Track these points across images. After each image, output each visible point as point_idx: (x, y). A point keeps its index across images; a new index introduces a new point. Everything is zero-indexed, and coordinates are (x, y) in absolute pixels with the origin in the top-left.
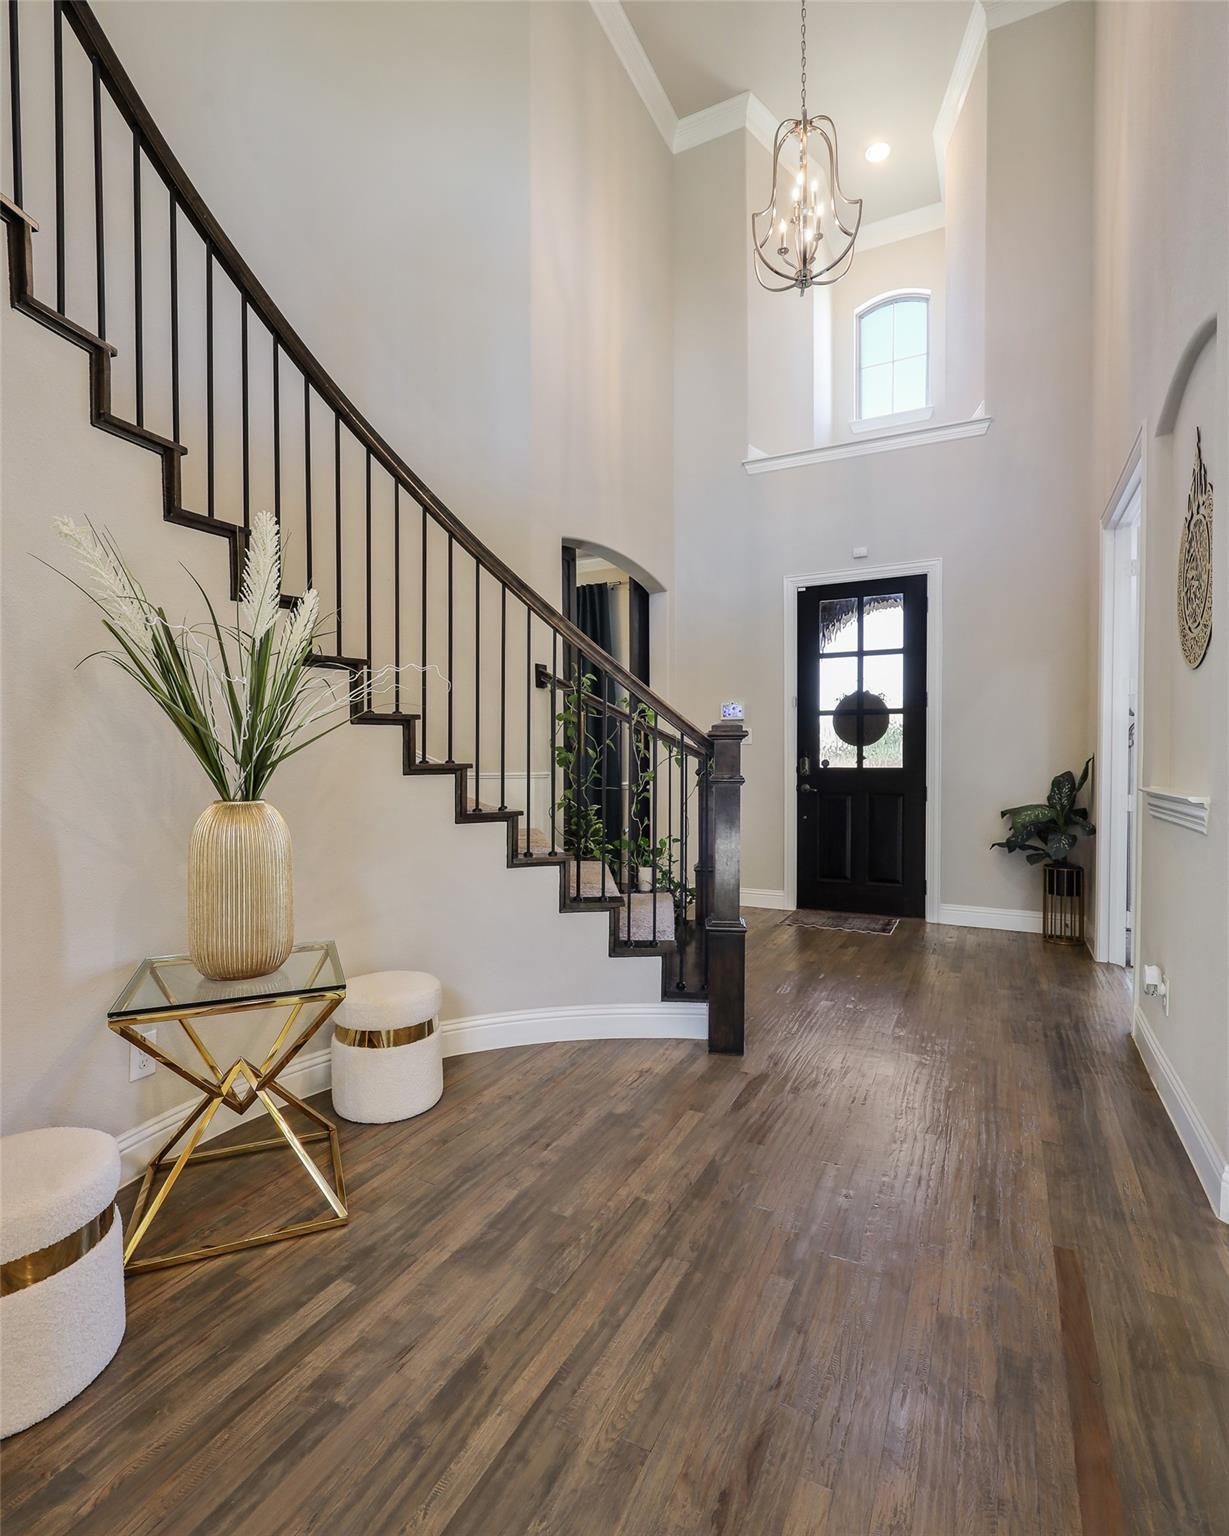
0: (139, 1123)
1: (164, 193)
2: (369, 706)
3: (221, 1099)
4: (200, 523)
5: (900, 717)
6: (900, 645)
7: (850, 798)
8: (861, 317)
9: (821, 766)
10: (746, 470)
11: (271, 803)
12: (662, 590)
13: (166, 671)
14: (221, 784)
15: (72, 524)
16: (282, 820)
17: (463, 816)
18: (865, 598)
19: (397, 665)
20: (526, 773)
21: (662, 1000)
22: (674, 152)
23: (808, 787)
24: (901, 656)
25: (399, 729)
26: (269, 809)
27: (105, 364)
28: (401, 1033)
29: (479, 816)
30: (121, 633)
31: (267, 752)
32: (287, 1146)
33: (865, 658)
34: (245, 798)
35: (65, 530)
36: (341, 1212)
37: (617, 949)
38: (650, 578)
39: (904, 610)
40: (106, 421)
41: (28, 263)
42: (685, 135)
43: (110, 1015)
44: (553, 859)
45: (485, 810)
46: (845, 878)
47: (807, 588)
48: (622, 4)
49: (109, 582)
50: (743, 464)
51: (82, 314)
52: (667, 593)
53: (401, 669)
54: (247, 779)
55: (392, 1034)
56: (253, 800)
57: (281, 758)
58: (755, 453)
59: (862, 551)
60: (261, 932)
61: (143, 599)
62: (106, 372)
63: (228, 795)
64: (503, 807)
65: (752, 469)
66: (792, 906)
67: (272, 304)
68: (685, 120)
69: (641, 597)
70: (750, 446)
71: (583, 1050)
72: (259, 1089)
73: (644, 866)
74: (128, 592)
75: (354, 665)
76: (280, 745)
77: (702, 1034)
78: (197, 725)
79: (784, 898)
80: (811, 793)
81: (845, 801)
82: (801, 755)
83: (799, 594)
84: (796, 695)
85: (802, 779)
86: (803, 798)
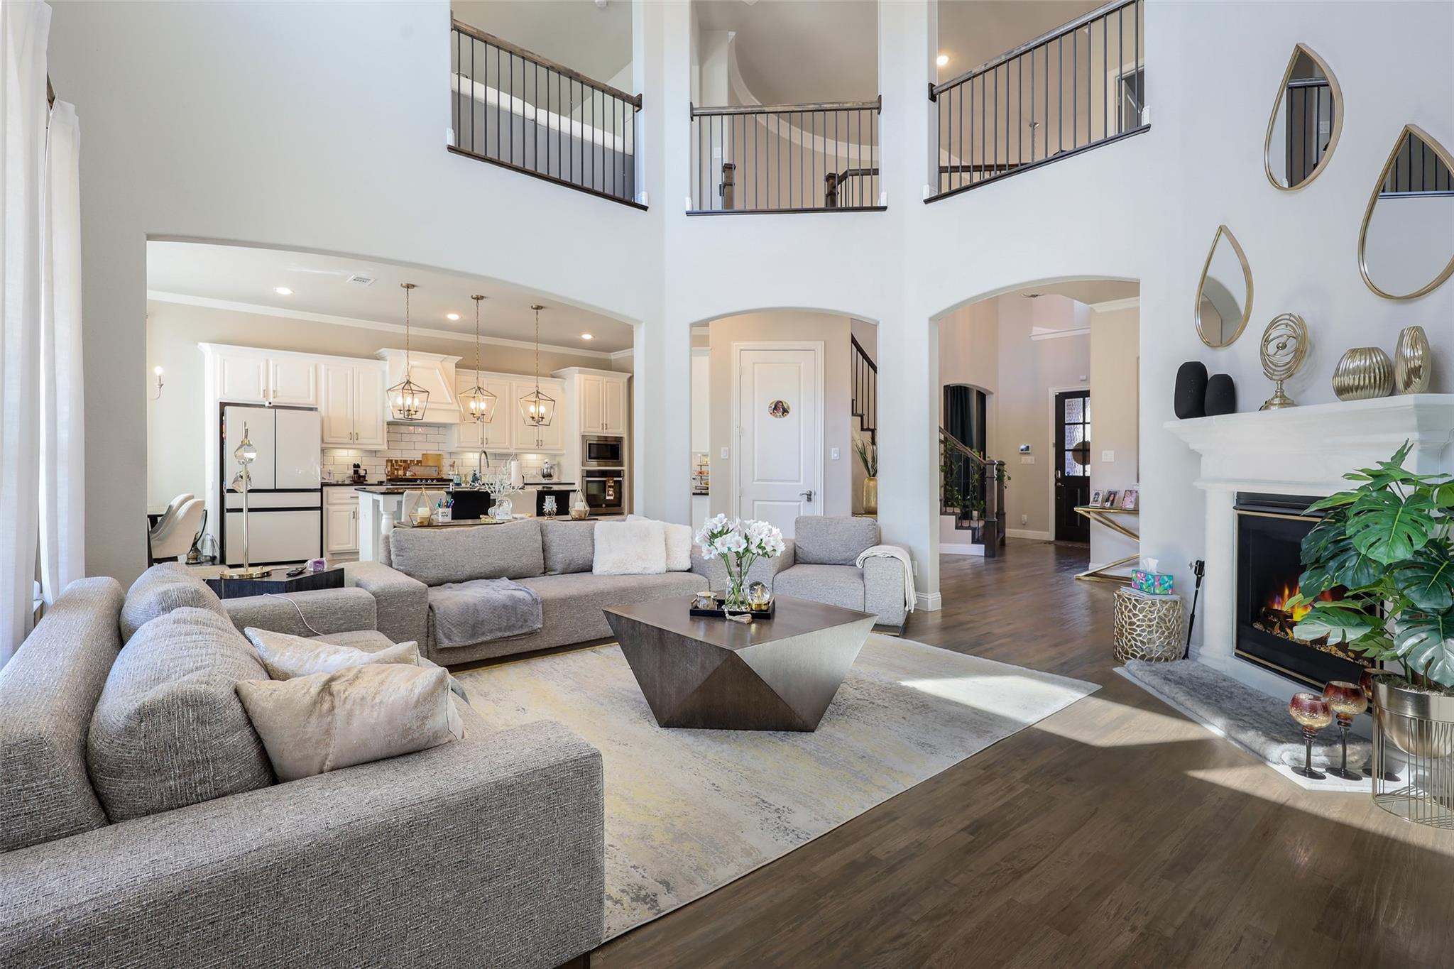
9: (1066, 474)
10: (1032, 339)
12: (992, 393)
21: (973, 543)
23: (1060, 484)
37: (958, 527)
38: (985, 389)
46: (1077, 526)
47: (1060, 393)
50: (1031, 336)
52: (994, 395)
58: (1036, 330)
59: (1083, 377)
65: (1035, 339)
66: (1052, 538)
69: (982, 397)
70: (1034, 328)
73: (975, 510)
77: (982, 553)
79: (1050, 535)
80: (1061, 486)
81: (1077, 491)
82: (1057, 469)
83: (1056, 396)
84: (1054, 442)
85: (1057, 480)
86: (1058, 489)
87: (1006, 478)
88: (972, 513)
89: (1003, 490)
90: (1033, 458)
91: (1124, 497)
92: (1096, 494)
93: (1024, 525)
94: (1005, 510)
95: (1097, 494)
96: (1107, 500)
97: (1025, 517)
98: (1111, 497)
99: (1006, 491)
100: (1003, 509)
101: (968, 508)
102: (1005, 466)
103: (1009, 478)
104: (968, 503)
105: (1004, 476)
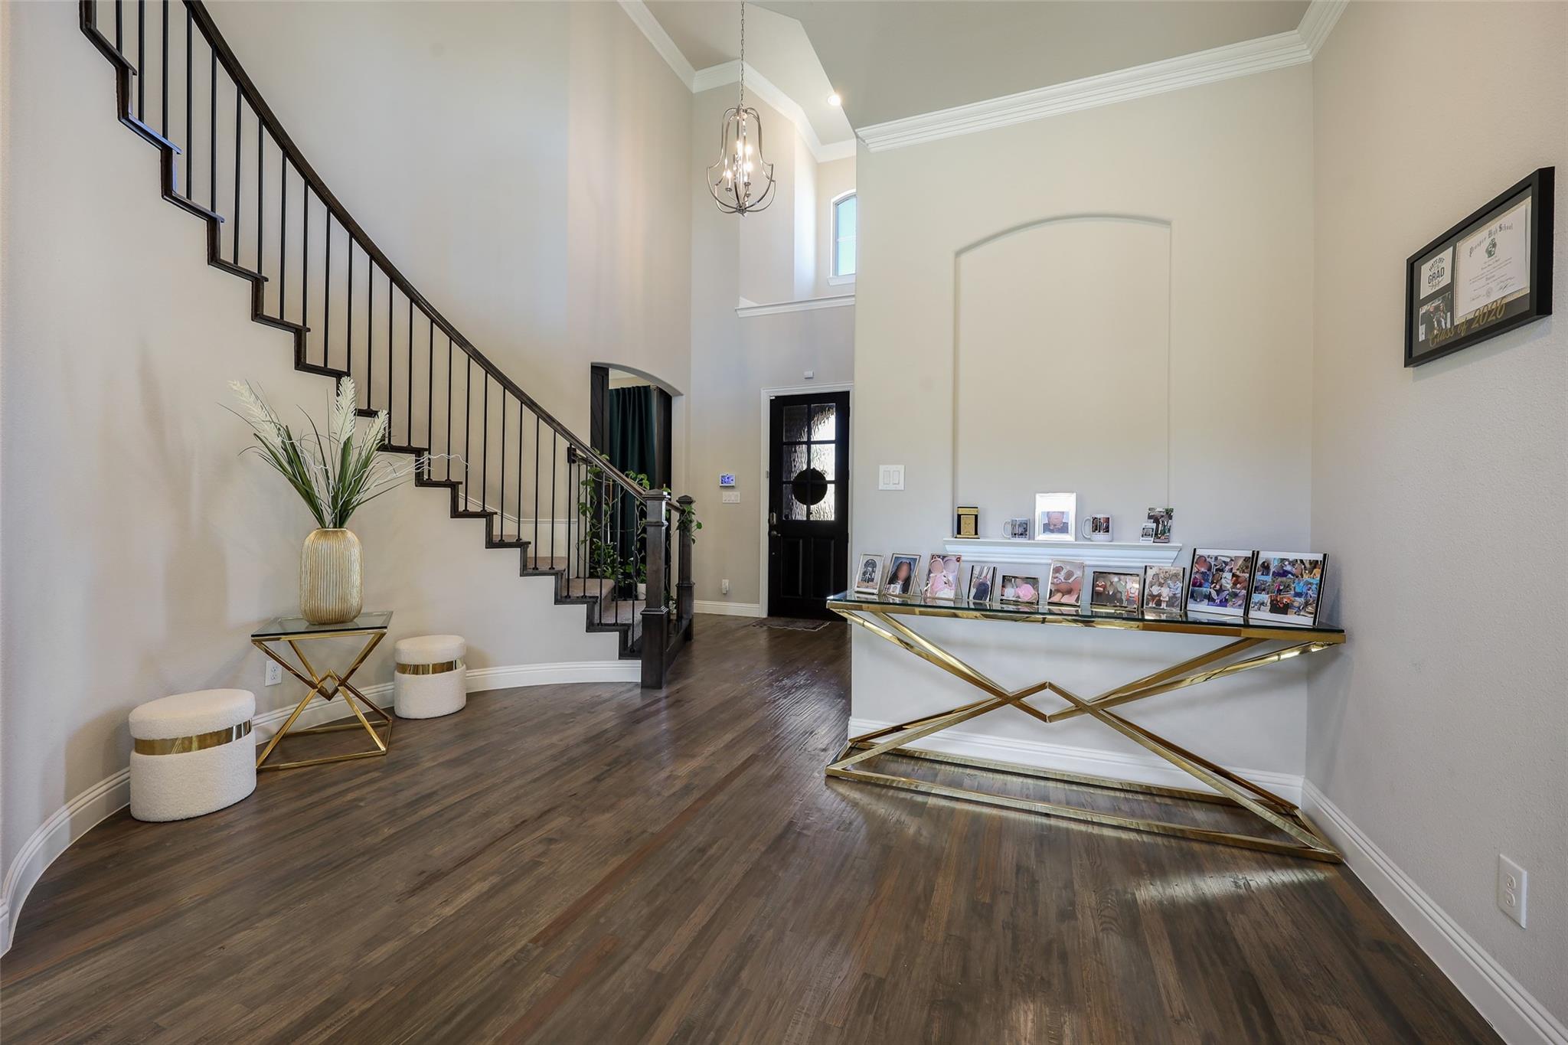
0: (270, 710)
1: (301, 181)
2: (429, 475)
3: (317, 690)
4: (320, 370)
5: (833, 486)
6: (833, 438)
7: (801, 541)
8: (837, 204)
9: (784, 519)
10: (738, 315)
11: (351, 531)
12: (680, 394)
13: (290, 462)
14: (320, 519)
15: (238, 385)
16: (356, 539)
17: (491, 544)
18: (812, 405)
19: (449, 454)
20: (551, 520)
21: (619, 659)
22: (694, 92)
23: (775, 533)
24: (833, 445)
25: (448, 491)
26: (350, 534)
27: (261, 287)
28: (437, 666)
29: (502, 544)
30: (264, 439)
31: (347, 503)
32: (363, 728)
33: (812, 446)
34: (335, 527)
35: (235, 388)
36: (383, 748)
37: (591, 627)
38: (669, 386)
39: (836, 418)
40: (260, 318)
41: (218, 240)
42: (700, 82)
43: (253, 636)
44: (552, 571)
45: (507, 540)
46: (799, 595)
47: (776, 397)
48: (645, 3)
49: (257, 413)
50: (736, 310)
51: (248, 262)
52: (684, 397)
53: (451, 457)
54: (335, 517)
55: (431, 666)
56: (340, 528)
57: (358, 505)
58: (744, 302)
59: (809, 374)
60: (343, 599)
61: (277, 421)
62: (261, 292)
63: (325, 525)
64: (519, 539)
65: (742, 314)
66: (764, 615)
67: (369, 239)
68: (700, 72)
69: (666, 399)
70: (741, 298)
71: (563, 688)
72: (339, 686)
73: (642, 583)
74: (268, 418)
75: (418, 452)
76: (355, 499)
77: (638, 678)
78: (308, 489)
79: (759, 609)
80: (777, 536)
81: (799, 542)
82: (771, 511)
83: (771, 400)
84: (768, 470)
85: (771, 527)
86: (772, 540)
87: (694, 524)
88: (636, 586)
89: (689, 546)
90: (738, 493)
91: (930, 572)
92: (867, 564)
93: (725, 596)
94: (693, 579)
95: (870, 564)
96: (893, 579)
97: (726, 583)
98: (902, 572)
99: (694, 547)
100: (689, 578)
101: (631, 578)
102: (693, 506)
103: (699, 526)
104: (631, 569)
105: (691, 522)
